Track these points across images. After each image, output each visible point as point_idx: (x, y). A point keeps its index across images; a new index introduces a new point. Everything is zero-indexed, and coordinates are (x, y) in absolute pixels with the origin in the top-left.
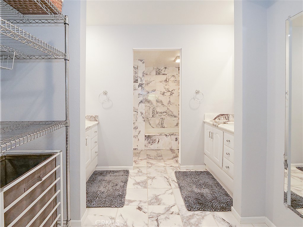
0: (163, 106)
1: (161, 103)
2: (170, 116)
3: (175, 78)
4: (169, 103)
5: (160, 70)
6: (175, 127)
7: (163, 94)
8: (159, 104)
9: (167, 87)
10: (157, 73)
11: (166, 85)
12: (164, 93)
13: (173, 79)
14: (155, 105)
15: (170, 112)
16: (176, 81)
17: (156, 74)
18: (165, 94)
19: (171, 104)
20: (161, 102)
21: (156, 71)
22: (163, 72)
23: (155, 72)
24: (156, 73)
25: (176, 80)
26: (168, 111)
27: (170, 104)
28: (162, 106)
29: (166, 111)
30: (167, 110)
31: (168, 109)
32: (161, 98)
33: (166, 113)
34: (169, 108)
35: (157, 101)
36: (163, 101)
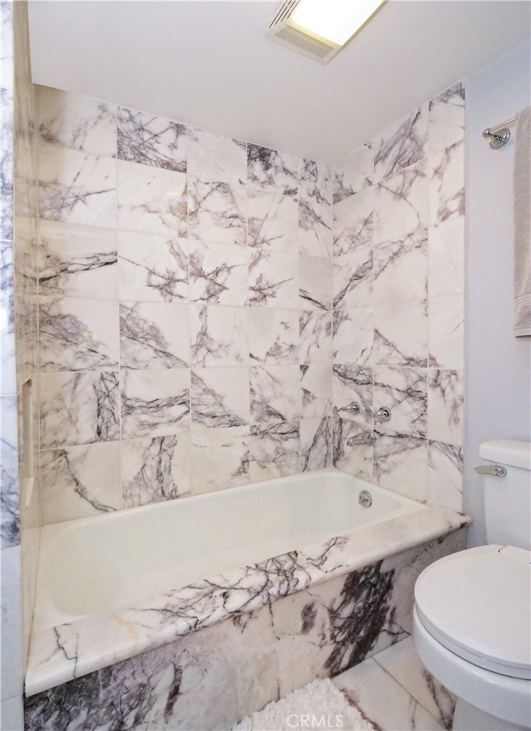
0: (169, 362)
1: (153, 343)
2: (207, 420)
3: (233, 202)
4: (199, 346)
5: (146, 136)
6: (236, 478)
7: (167, 287)
8: (146, 354)
9: (187, 246)
10: (126, 149)
11: (182, 234)
12: (171, 280)
13: (218, 202)
14: (114, 356)
15: (209, 399)
16: (236, 222)
17: (120, 154)
18: (179, 288)
19: (214, 347)
20: (154, 335)
21: (119, 132)
22: (163, 151)
23: (115, 137)
24: (120, 149)
25: (234, 212)
26: (194, 392)
27: (203, 351)
28: (158, 363)
29: (186, 392)
30: (187, 384)
31: (195, 379)
32: (153, 310)
33: (184, 408)
34: (200, 372)
35: (130, 331)
36: (165, 331)
